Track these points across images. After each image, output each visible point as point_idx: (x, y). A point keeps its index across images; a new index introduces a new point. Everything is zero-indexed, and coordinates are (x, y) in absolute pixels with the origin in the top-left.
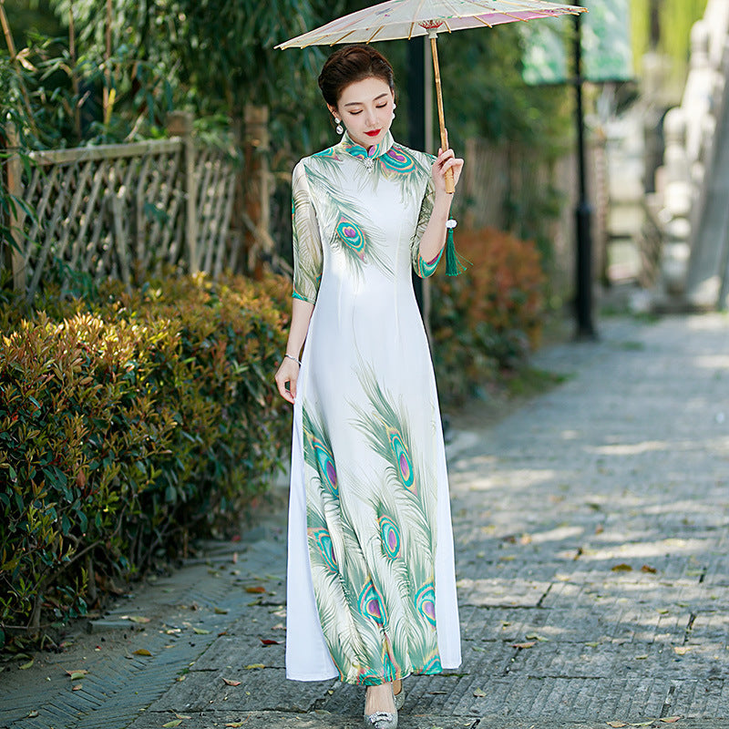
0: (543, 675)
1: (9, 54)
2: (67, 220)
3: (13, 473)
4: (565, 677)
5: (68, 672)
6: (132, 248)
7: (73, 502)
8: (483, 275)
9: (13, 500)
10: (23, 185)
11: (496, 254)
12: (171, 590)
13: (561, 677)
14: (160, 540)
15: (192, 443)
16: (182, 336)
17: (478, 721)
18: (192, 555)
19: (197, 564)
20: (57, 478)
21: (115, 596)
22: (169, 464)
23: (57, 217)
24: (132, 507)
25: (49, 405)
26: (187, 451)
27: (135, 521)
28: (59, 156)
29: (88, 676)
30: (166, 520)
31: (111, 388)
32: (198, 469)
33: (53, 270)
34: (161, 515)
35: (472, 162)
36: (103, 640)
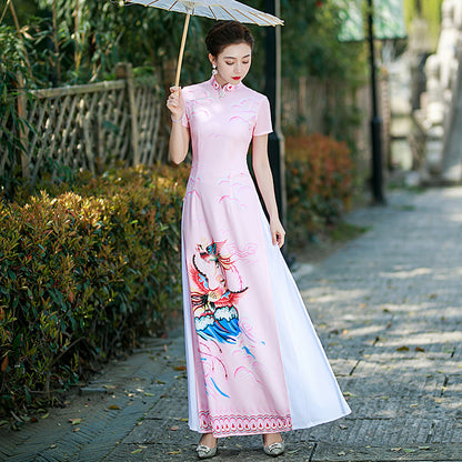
3: (30, 293)
6: (95, 150)
7: (67, 311)
8: (317, 163)
9: (30, 310)
10: (27, 112)
11: (323, 150)
12: (126, 368)
14: (118, 337)
15: (135, 275)
16: (130, 206)
18: (138, 347)
19: (141, 352)
20: (56, 296)
21: (94, 373)
22: (121, 288)
24: (101, 315)
25: (50, 250)
26: (132, 281)
27: (103, 324)
28: (48, 93)
30: (121, 325)
31: (87, 239)
32: (138, 293)
33: (47, 165)
34: (118, 321)
35: (303, 91)
36: (89, 400)
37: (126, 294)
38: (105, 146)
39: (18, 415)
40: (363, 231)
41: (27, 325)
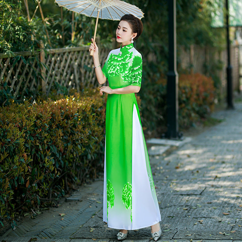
0: (198, 217)
1: (42, 20)
2: (59, 70)
3: (40, 147)
5: (60, 214)
6: (80, 79)
7: (59, 157)
8: (195, 87)
9: (41, 156)
10: (45, 60)
11: (199, 81)
12: (91, 189)
14: (87, 172)
15: (95, 140)
16: (92, 106)
17: (177, 232)
18: (98, 177)
19: (99, 180)
20: (54, 149)
21: (74, 190)
22: (88, 146)
23: (56, 69)
24: (78, 160)
25: (51, 127)
26: (93, 142)
27: (79, 165)
28: (57, 51)
29: (66, 215)
30: (88, 165)
32: (97, 149)
33: (55, 85)
34: (86, 163)
35: (192, 52)
36: (70, 204)
37: (90, 149)
38: (85, 77)
39: (34, 211)
40: (220, 122)
41: (39, 163)
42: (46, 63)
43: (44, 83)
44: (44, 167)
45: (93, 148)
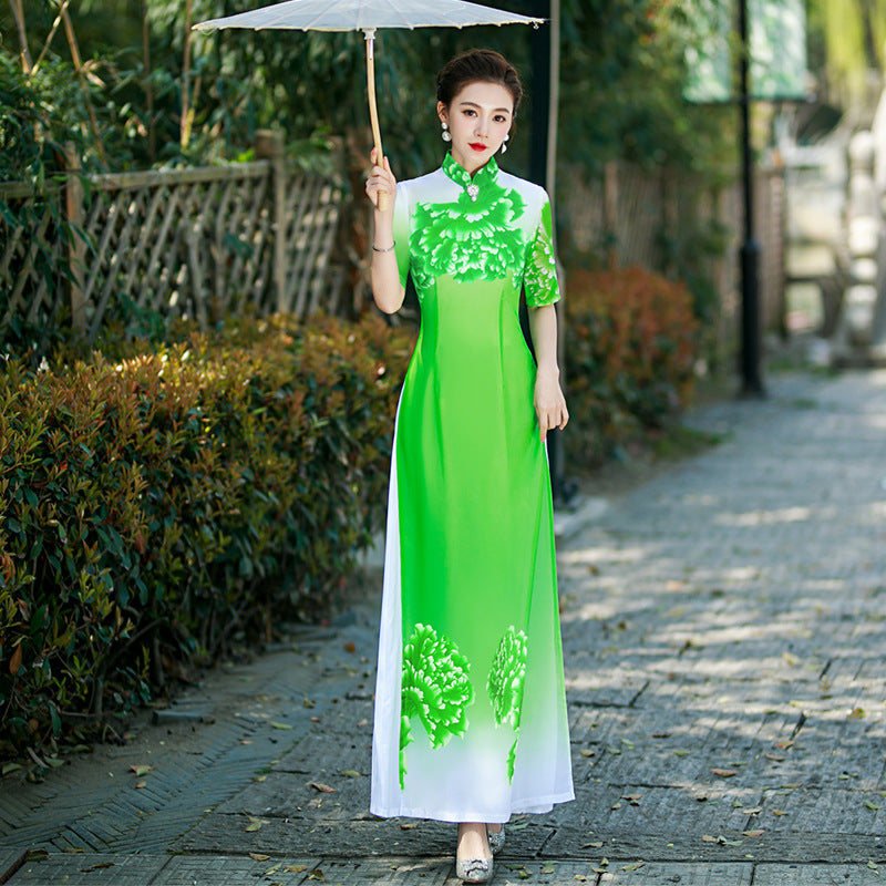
0: (624, 783)
1: (73, 67)
2: (135, 250)
3: (62, 532)
4: (646, 786)
5: (133, 767)
6: (210, 283)
7: (132, 568)
8: (625, 318)
9: (64, 564)
10: (83, 212)
11: (639, 295)
12: (249, 679)
13: (642, 785)
14: (236, 620)
15: (266, 504)
16: (251, 383)
17: (555, 832)
18: (277, 640)
19: (283, 650)
20: (112, 540)
21: (185, 684)
22: (242, 531)
23: (124, 247)
24: (201, 578)
25: (102, 455)
26: (261, 515)
27: (206, 595)
28: (127, 180)
29: (153, 773)
30: (242, 598)
32: (277, 540)
33: (118, 306)
34: (235, 590)
35: (613, 190)
36: (169, 733)
37: (250, 542)
38: (228, 277)
39: (40, 755)
40: (713, 442)
41: (58, 590)
42: (85, 227)
43: (80, 295)
44: (74, 601)
45: (261, 536)
